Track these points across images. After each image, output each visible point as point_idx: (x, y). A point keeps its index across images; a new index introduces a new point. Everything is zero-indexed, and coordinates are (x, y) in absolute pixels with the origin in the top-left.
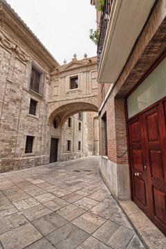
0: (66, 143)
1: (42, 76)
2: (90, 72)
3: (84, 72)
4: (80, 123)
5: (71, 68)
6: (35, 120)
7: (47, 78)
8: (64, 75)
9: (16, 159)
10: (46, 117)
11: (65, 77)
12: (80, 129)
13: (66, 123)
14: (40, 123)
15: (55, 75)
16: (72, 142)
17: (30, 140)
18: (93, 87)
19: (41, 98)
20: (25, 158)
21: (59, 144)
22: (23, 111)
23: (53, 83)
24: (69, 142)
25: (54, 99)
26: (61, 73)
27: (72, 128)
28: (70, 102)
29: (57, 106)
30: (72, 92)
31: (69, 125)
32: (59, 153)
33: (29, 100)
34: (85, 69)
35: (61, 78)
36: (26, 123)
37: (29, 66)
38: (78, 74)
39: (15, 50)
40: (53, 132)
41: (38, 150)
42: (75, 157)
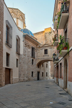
0: (42, 73)
1: (34, 49)
2: (52, 48)
3: (50, 48)
4: (47, 64)
5: (44, 46)
6: (33, 66)
8: (42, 48)
9: (30, 78)
10: (36, 64)
12: (47, 67)
13: (42, 65)
15: (38, 48)
17: (32, 72)
19: (34, 58)
20: (32, 78)
21: (40, 74)
22: (31, 64)
23: (37, 51)
27: (44, 67)
28: (45, 59)
29: (40, 60)
31: (43, 66)
32: (39, 77)
34: (50, 47)
36: (31, 68)
37: (31, 48)
38: (48, 49)
39: (28, 46)
40: (38, 69)
41: (34, 76)
42: (45, 79)
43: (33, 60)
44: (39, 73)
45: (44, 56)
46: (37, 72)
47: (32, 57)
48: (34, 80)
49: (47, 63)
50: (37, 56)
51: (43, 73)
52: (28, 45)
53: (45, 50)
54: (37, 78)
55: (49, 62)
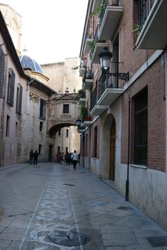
0: (57, 148)
1: (44, 103)
3: (73, 103)
4: (67, 130)
5: (64, 98)
7: (47, 103)
8: (59, 102)
12: (67, 136)
13: (57, 133)
15: (52, 100)
16: (61, 148)
17: (40, 146)
19: (44, 119)
21: (53, 149)
23: (50, 106)
28: (63, 122)
30: (65, 115)
31: (60, 134)
32: (53, 156)
34: (73, 101)
35: (57, 104)
37: (39, 102)
38: (69, 104)
39: (35, 98)
40: (51, 141)
41: (43, 153)
43: (41, 123)
44: (51, 147)
45: (62, 116)
46: (48, 147)
47: (40, 118)
49: (68, 128)
50: (49, 116)
51: (59, 147)
52: (35, 96)
53: (64, 105)
54: (47, 157)
55: (72, 127)
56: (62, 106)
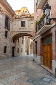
0: (17, 49)
1: (9, 20)
2: (30, 21)
3: (27, 20)
4: (22, 40)
5: (21, 17)
6: (7, 40)
7: (11, 21)
9: (2, 55)
10: (11, 38)
11: (19, 21)
12: (22, 43)
14: (9, 41)
15: (14, 19)
16: (19, 49)
17: (5, 47)
18: (31, 27)
19: (9, 30)
20: (4, 55)
21: (15, 50)
22: (3, 36)
23: (13, 23)
24: (18, 48)
25: (14, 30)
26: (17, 19)
29: (15, 34)
30: (22, 28)
31: (18, 41)
33: (5, 31)
34: (28, 19)
35: (17, 21)
36: (4, 41)
38: (25, 21)
40: (13, 44)
41: (8, 52)
42: (20, 55)
43: (6, 32)
44: (14, 48)
45: (20, 28)
46: (11, 48)
47: (5, 28)
48: (8, 57)
50: (12, 29)
54: (11, 54)
56: (21, 22)
